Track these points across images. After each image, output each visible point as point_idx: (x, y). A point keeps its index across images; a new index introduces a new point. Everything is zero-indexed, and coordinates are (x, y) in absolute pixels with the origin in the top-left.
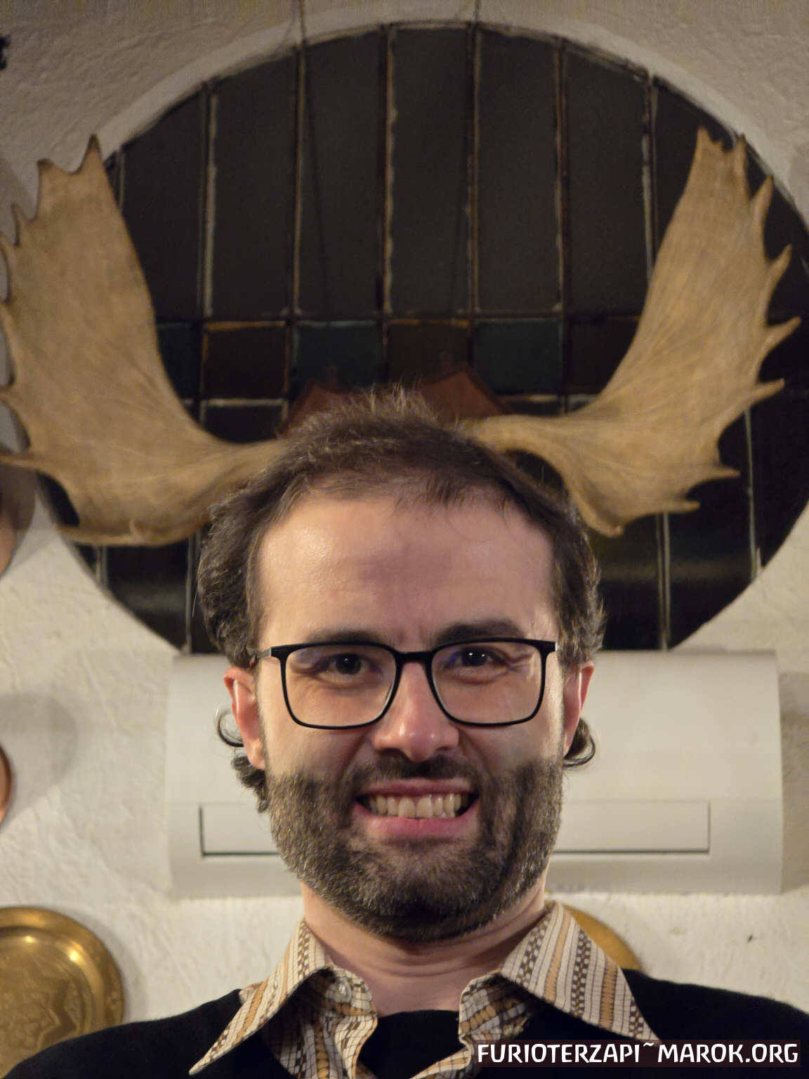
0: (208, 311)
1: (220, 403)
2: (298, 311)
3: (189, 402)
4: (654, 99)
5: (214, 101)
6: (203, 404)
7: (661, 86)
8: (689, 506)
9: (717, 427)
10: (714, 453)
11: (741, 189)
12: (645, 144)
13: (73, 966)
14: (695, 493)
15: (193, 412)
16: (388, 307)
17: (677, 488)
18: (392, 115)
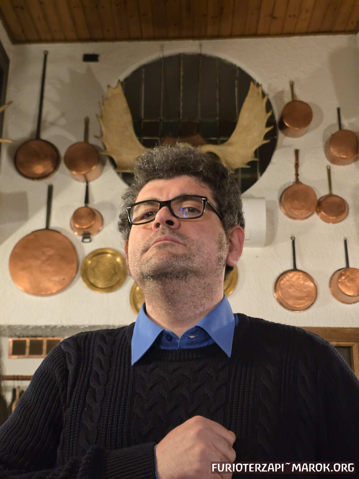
0: (143, 117)
1: (145, 138)
2: (162, 118)
3: (139, 138)
4: (238, 71)
5: (143, 70)
6: (142, 139)
7: (240, 69)
8: (248, 167)
9: (254, 149)
10: (253, 155)
11: (261, 96)
12: (236, 82)
13: (118, 263)
14: (249, 163)
15: (140, 140)
16: (181, 117)
17: (245, 163)
18: (182, 74)
